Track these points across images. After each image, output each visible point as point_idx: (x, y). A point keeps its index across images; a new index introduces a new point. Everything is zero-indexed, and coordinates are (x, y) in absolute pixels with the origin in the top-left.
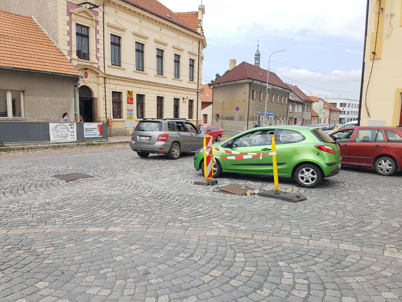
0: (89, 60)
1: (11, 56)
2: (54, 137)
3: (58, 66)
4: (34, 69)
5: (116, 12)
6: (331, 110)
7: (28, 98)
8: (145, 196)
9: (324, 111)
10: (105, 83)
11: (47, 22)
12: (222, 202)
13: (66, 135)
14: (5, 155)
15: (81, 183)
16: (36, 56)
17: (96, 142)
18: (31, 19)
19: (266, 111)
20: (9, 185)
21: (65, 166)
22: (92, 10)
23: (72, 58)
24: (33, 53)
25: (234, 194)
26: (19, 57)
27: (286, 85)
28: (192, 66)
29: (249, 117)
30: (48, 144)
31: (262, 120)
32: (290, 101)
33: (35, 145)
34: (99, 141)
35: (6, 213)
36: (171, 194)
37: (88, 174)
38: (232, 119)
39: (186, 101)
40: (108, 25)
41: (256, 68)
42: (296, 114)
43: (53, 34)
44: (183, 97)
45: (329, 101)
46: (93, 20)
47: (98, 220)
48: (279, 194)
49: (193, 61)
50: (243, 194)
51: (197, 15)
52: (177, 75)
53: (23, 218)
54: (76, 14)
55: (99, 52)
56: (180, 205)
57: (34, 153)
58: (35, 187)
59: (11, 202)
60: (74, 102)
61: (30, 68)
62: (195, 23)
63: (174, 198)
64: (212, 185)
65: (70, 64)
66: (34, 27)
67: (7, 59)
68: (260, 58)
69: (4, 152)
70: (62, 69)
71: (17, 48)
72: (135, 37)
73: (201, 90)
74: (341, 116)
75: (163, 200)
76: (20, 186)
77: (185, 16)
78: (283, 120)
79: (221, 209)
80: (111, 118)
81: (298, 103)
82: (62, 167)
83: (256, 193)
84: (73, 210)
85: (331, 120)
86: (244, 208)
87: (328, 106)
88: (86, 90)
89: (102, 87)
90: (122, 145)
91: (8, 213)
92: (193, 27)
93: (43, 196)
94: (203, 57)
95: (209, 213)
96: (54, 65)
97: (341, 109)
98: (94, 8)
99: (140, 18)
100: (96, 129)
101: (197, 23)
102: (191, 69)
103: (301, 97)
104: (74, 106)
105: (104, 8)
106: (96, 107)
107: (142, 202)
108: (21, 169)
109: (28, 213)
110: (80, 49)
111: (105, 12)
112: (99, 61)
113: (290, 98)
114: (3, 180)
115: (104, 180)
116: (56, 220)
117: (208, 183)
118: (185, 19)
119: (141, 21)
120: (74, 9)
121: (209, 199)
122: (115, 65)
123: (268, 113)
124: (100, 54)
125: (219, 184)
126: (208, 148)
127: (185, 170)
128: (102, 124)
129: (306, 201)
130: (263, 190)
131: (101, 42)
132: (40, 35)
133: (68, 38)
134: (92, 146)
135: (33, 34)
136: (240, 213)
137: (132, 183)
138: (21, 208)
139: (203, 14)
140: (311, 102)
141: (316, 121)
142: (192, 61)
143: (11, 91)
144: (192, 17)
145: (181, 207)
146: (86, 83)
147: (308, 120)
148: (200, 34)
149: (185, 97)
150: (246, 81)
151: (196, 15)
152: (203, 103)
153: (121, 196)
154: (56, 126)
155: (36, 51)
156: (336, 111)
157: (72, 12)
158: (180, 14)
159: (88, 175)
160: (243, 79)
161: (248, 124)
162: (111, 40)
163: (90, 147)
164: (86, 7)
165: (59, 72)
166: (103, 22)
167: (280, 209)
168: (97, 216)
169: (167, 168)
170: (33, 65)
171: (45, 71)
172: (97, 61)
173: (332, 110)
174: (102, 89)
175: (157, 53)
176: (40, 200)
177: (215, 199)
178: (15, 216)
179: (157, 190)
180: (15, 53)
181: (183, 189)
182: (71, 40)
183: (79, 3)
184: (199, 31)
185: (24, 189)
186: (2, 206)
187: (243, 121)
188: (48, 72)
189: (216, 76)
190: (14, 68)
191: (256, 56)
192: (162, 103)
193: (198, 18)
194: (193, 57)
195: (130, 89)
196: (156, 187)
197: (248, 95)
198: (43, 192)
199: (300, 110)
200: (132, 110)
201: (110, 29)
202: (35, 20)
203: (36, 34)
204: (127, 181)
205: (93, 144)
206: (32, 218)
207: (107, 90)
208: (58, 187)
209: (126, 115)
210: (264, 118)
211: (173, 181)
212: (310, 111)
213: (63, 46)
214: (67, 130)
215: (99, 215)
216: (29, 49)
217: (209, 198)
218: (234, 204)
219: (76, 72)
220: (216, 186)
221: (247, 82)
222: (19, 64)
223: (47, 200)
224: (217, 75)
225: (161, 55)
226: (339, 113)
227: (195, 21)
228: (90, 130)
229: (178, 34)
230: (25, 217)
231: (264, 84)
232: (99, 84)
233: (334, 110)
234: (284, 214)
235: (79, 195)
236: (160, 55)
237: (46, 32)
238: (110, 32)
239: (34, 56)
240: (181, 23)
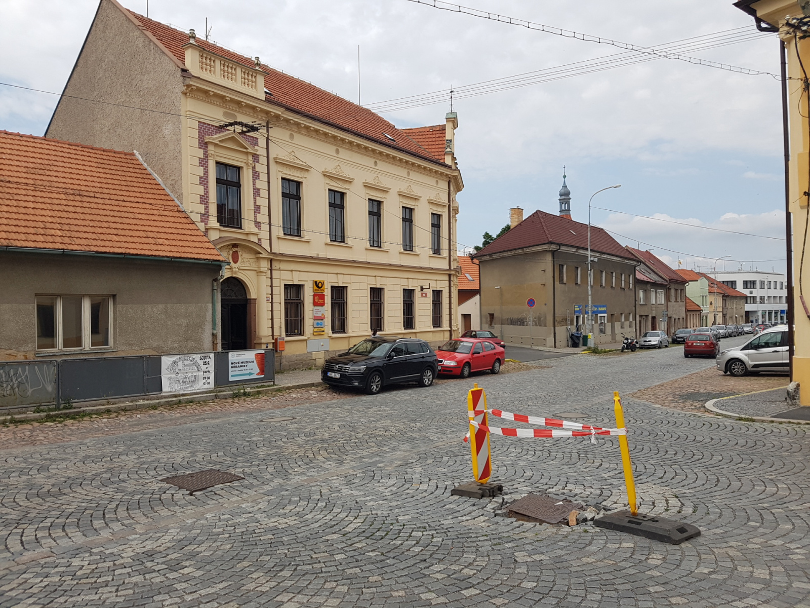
0: (240, 228)
1: (92, 230)
2: (170, 384)
3: (181, 243)
4: (135, 252)
5: (292, 136)
6: (725, 297)
7: (123, 308)
8: (348, 529)
9: (710, 298)
10: (271, 270)
11: (162, 161)
12: (516, 548)
13: (193, 379)
14: (73, 428)
15: (219, 495)
16: (140, 228)
17: (251, 388)
18: (132, 157)
19: (590, 305)
20: (74, 506)
21: (189, 451)
22: (246, 135)
23: (208, 226)
24: (135, 221)
25: (541, 522)
26: (108, 231)
27: (627, 250)
28: (436, 225)
29: (556, 318)
30: (158, 398)
31: (584, 323)
32: (638, 282)
33: (132, 401)
34: (257, 387)
35: (65, 581)
36: (404, 525)
37: (233, 473)
38: (521, 322)
39: (426, 294)
40: (276, 162)
41: (564, 221)
42: (654, 309)
43: (173, 182)
44: (422, 285)
45: (720, 278)
46: (247, 153)
47: (250, 601)
48: (639, 524)
49: (439, 216)
50: (560, 522)
51: (444, 132)
52: (408, 245)
53: (97, 597)
54: (216, 145)
55: (259, 213)
56: (424, 557)
57: (130, 420)
58: (125, 509)
59: (77, 552)
60: (210, 312)
61: (128, 251)
62: (441, 146)
63: (410, 536)
64: (490, 496)
65: (205, 239)
66: (137, 171)
67: (86, 235)
68: (570, 199)
69: (72, 421)
70: (190, 250)
71: (105, 213)
72: (328, 181)
73: (455, 270)
74: (749, 307)
75: (386, 541)
76: (97, 506)
77: (421, 134)
78: (628, 322)
79: (515, 568)
80: (282, 336)
81: (655, 285)
82: (182, 456)
83: (589, 519)
84: (200, 573)
85: (727, 317)
86: (565, 564)
87: (718, 287)
88: (236, 286)
89: (265, 277)
90: (303, 391)
91: (69, 581)
92: (437, 154)
93: (141, 534)
94: (457, 208)
95: (488, 582)
96: (174, 243)
97: (746, 292)
98: (249, 131)
99: (336, 145)
100: (253, 362)
101: (443, 146)
102: (436, 233)
103: (660, 274)
104: (211, 320)
105: (268, 131)
106: (253, 316)
107: (342, 548)
108: (102, 463)
109: (108, 581)
110: (224, 201)
111: (270, 138)
112: (259, 229)
113: (639, 276)
114: (64, 494)
115: (265, 487)
116: (164, 600)
117: (481, 492)
118: (420, 140)
119: (337, 151)
120: (212, 135)
121: (485, 538)
122: (290, 235)
123: (596, 309)
124: (263, 218)
125: (506, 494)
126: (477, 413)
127: (430, 454)
128: (263, 352)
129: (700, 540)
130: (604, 509)
131: (264, 193)
132: (147, 186)
133: (201, 190)
134: (243, 398)
135: (135, 184)
136: (558, 581)
137: (321, 492)
138: (96, 568)
139: (455, 128)
140: (683, 282)
141: (697, 321)
142: (437, 217)
143: (89, 296)
144: (434, 136)
145: (427, 565)
146: (235, 273)
147: (679, 319)
148: (449, 167)
149: (426, 285)
150: (545, 247)
151: (441, 132)
152: (460, 291)
153: (299, 531)
154: (175, 362)
155: (140, 216)
156: (736, 297)
157: (209, 142)
158: (411, 131)
159: (232, 475)
160: (537, 243)
161: (555, 334)
162: (282, 189)
163: (239, 400)
164: (234, 130)
165: (182, 256)
166: (268, 157)
167: (644, 564)
168: (249, 591)
169: (394, 449)
170: (133, 246)
171: (155, 256)
172: (255, 230)
173: (728, 296)
174: (265, 281)
175: (369, 207)
176: (135, 546)
177: (499, 538)
178: (83, 590)
179: (373, 512)
180: (99, 224)
181: (428, 509)
182: (208, 192)
183: (222, 124)
184: (448, 160)
185: (104, 514)
186: (57, 561)
187: (546, 326)
188: (163, 256)
189: (484, 238)
190: (97, 252)
191: (561, 195)
192: (381, 301)
193: (445, 137)
194: (438, 210)
195: (319, 278)
196: (372, 503)
197: (551, 275)
198: (142, 521)
199: (661, 299)
200: (322, 318)
201: (280, 168)
202: (139, 157)
203: (141, 185)
204: (311, 486)
205: (245, 394)
206: (117, 596)
207: (276, 283)
208: (171, 508)
209: (312, 328)
210: (588, 320)
211: (406, 486)
212: (682, 301)
213: (192, 206)
214: (196, 368)
215: (252, 588)
216: (126, 215)
217: (486, 535)
218: (542, 553)
219: (217, 253)
220: (499, 499)
221: (548, 250)
222: (107, 243)
223: (149, 546)
224: (487, 236)
225: (378, 210)
226: (744, 301)
227: (440, 142)
228: (240, 364)
229: (408, 169)
230: (103, 593)
231: (581, 251)
232: (259, 273)
233: (732, 296)
234: (655, 579)
235: (214, 530)
236: (375, 211)
237: (160, 180)
238: (280, 173)
239: (136, 227)
240: (413, 149)
